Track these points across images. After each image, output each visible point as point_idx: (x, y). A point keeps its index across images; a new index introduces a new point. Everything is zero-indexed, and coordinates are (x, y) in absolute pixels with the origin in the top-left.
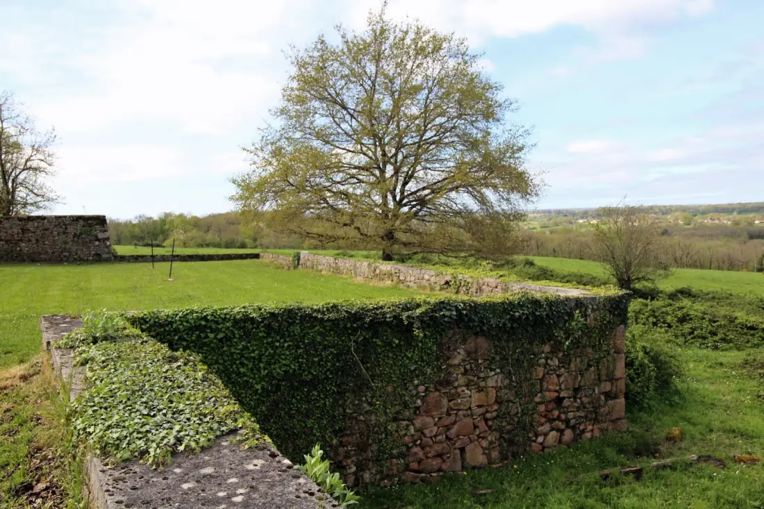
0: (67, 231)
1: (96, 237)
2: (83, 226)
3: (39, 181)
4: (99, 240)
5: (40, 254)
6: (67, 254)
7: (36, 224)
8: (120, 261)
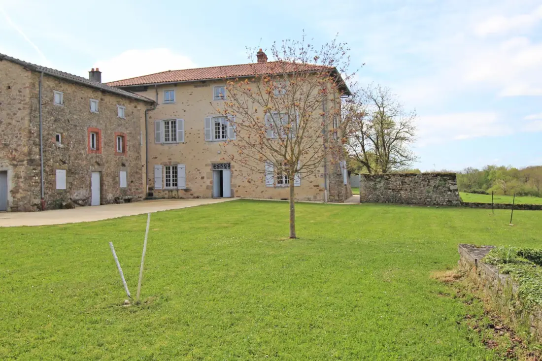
0: (429, 184)
1: (449, 188)
2: (440, 181)
3: (403, 146)
4: (451, 191)
5: (413, 199)
6: (429, 200)
7: (410, 179)
8: (466, 207)
